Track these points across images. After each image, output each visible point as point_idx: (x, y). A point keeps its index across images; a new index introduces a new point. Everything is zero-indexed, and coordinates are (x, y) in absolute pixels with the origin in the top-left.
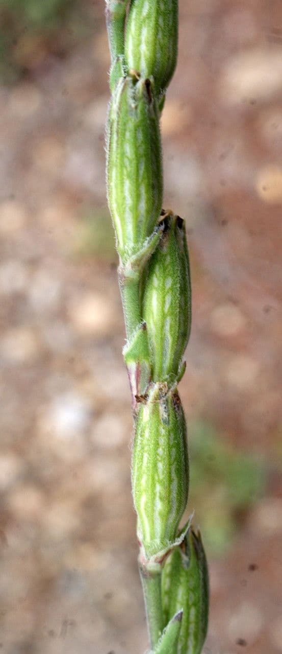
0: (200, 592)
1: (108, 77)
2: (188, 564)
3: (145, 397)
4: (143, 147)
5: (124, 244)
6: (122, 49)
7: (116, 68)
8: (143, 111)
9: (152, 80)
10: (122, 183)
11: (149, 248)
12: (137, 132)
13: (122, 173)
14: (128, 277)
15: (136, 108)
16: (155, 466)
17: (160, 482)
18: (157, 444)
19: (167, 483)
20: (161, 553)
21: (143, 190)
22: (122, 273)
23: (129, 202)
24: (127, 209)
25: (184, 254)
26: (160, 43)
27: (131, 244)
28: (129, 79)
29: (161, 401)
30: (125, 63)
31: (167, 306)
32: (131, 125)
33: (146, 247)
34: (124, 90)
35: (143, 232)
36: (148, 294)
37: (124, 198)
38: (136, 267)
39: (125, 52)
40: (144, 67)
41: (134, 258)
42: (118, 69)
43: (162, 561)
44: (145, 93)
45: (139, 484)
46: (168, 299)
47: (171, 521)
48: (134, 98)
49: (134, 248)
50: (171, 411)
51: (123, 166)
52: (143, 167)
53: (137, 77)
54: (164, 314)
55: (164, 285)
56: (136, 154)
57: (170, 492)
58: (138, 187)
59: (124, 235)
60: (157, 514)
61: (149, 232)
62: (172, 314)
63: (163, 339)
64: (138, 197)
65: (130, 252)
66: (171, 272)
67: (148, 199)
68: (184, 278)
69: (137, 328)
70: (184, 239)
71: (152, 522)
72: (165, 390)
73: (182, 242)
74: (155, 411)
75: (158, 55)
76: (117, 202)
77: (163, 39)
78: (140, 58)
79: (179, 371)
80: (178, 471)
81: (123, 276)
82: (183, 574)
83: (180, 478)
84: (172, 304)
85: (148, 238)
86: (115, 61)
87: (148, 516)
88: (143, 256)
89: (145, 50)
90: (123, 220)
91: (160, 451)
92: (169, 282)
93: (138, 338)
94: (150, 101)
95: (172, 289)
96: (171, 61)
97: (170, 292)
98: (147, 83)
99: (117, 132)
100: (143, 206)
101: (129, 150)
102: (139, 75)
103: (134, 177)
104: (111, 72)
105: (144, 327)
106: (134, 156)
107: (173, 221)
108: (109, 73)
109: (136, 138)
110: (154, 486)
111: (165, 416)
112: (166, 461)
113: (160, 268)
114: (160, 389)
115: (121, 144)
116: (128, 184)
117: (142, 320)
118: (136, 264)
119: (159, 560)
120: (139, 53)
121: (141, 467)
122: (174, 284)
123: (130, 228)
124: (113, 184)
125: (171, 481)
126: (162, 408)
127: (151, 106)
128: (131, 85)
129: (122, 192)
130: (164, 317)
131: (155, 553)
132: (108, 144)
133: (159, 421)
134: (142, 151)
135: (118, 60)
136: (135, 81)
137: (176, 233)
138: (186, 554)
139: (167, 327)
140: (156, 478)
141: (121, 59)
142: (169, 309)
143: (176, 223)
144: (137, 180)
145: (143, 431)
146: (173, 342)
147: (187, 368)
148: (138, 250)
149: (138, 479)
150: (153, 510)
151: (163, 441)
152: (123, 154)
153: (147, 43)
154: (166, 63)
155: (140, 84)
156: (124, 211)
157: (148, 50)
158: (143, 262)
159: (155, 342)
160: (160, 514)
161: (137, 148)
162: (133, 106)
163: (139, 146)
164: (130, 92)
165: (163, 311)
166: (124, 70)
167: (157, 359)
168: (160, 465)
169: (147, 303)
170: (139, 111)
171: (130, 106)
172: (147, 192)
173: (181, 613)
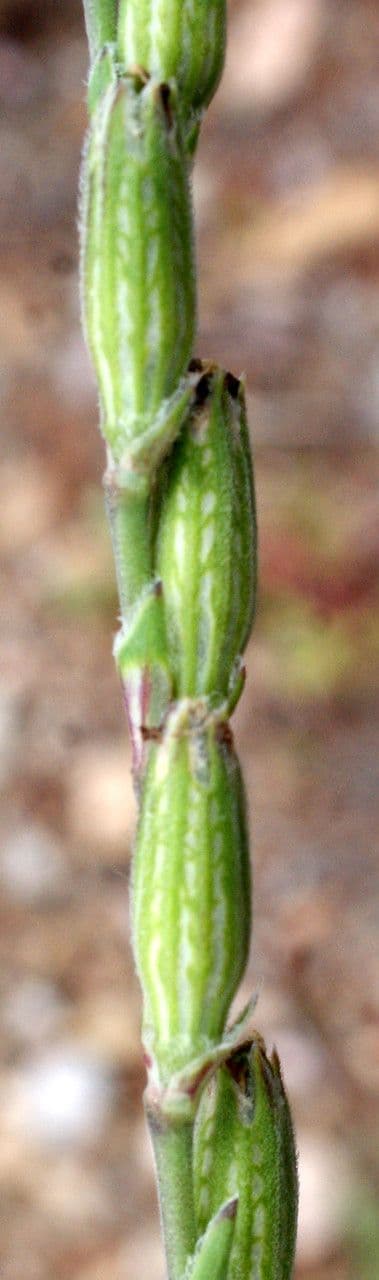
0: (277, 1173)
1: (84, 89)
2: (251, 1113)
3: (161, 729)
4: (156, 214)
5: (118, 413)
6: (113, 33)
7: (100, 69)
8: (155, 144)
9: (173, 86)
10: (113, 288)
11: (168, 423)
12: (144, 183)
13: (112, 268)
14: (125, 489)
15: (142, 136)
16: (180, 869)
17: (189, 902)
18: (184, 823)
19: (203, 905)
20: (192, 1068)
21: (156, 301)
22: (113, 480)
23: (127, 325)
24: (124, 342)
25: (241, 448)
26: (188, 19)
27: (130, 417)
28: (128, 82)
29: (194, 732)
30: (118, 59)
31: (207, 548)
32: (130, 172)
33: (162, 419)
34: (117, 101)
35: (155, 391)
36: (165, 528)
37: (117, 319)
38: (142, 464)
39: (119, 38)
40: (157, 64)
41: (136, 445)
42: (103, 71)
43: (194, 1090)
44: (160, 108)
45: (145, 914)
46: (209, 537)
47: (213, 993)
48: (137, 116)
49: (137, 423)
50: (214, 757)
51: (114, 252)
52: (154, 256)
53: (144, 79)
54: (199, 568)
55: (199, 505)
56: (142, 226)
57: (210, 926)
58: (144, 297)
59: (116, 394)
60: (183, 975)
61: (169, 389)
62: (216, 565)
63: (198, 618)
64: (144, 317)
65: (129, 432)
66: (214, 482)
67: (167, 320)
68: (241, 497)
69: (144, 593)
70: (243, 420)
71: (175, 996)
72: (201, 714)
73: (237, 426)
74: (181, 755)
75: (187, 41)
76: (103, 327)
77: (196, 9)
78: (148, 47)
79: (231, 685)
80: (228, 882)
81: (114, 487)
82: (241, 1134)
83: (232, 900)
84: (215, 545)
85: (166, 403)
86: (98, 56)
87: (164, 980)
88: (156, 440)
89: (159, 32)
90: (115, 365)
91: (191, 837)
92: (210, 503)
93: (146, 612)
94: (169, 126)
95: (216, 515)
96: (211, 55)
97: (213, 521)
98: (164, 92)
99: (104, 185)
100: (156, 333)
101: (126, 219)
102: (148, 76)
103: (137, 274)
104: (91, 79)
105: (159, 590)
106: (136, 231)
107: (218, 380)
108: (87, 80)
109: (141, 196)
110: (176, 914)
111: (202, 764)
112: (204, 858)
113: (191, 472)
114: (192, 712)
115: (110, 210)
116: (125, 291)
117: (153, 576)
118: (140, 459)
119: (189, 1084)
120: (148, 37)
121: (151, 873)
122: (220, 504)
123: (130, 383)
124: (94, 293)
125: (212, 902)
126: (194, 748)
127: (172, 136)
128: (131, 92)
129: (114, 304)
130: (198, 573)
131: (179, 1069)
132: (84, 216)
133: (187, 777)
134: (153, 222)
135: (104, 53)
136: (139, 86)
137: (224, 404)
138: (248, 1094)
139: (206, 593)
140: (182, 894)
141: (111, 52)
142: (210, 555)
143: (225, 384)
144: (143, 281)
145: (155, 801)
146: (218, 626)
147: (247, 681)
148: (146, 427)
149: (146, 902)
150: (176, 967)
151: (196, 818)
152: (114, 231)
153: (164, 16)
154: (201, 58)
155: (150, 92)
156: (117, 346)
157: (165, 31)
158: (156, 457)
159: (180, 625)
160: (190, 972)
161: (143, 217)
162: (136, 132)
163: (148, 212)
164: (129, 104)
165: (197, 561)
166: (117, 72)
167: (184, 662)
168: (192, 869)
169: (164, 544)
170: (147, 142)
171: (130, 134)
172: (164, 304)
173: (235, 1203)
